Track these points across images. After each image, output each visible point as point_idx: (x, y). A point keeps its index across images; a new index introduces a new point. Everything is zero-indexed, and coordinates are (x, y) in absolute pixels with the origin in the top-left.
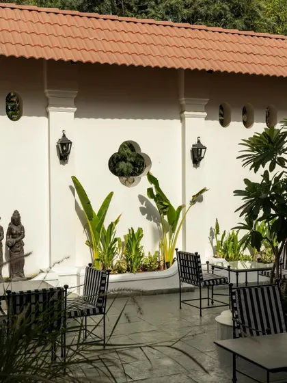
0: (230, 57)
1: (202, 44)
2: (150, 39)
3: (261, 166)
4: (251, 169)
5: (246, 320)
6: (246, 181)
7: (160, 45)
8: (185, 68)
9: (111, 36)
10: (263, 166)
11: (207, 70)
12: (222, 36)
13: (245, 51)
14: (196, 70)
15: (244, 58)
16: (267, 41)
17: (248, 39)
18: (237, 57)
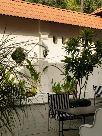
0: (57, 17)
1: (47, 12)
2: (28, 9)
3: (70, 52)
4: (67, 53)
5: (54, 107)
6: (66, 57)
7: (31, 11)
8: (41, 20)
9: (13, 6)
10: (71, 52)
11: (49, 21)
12: (54, 10)
13: (63, 16)
14: (45, 20)
15: (62, 18)
16: (70, 13)
17: (64, 12)
18: (60, 17)
